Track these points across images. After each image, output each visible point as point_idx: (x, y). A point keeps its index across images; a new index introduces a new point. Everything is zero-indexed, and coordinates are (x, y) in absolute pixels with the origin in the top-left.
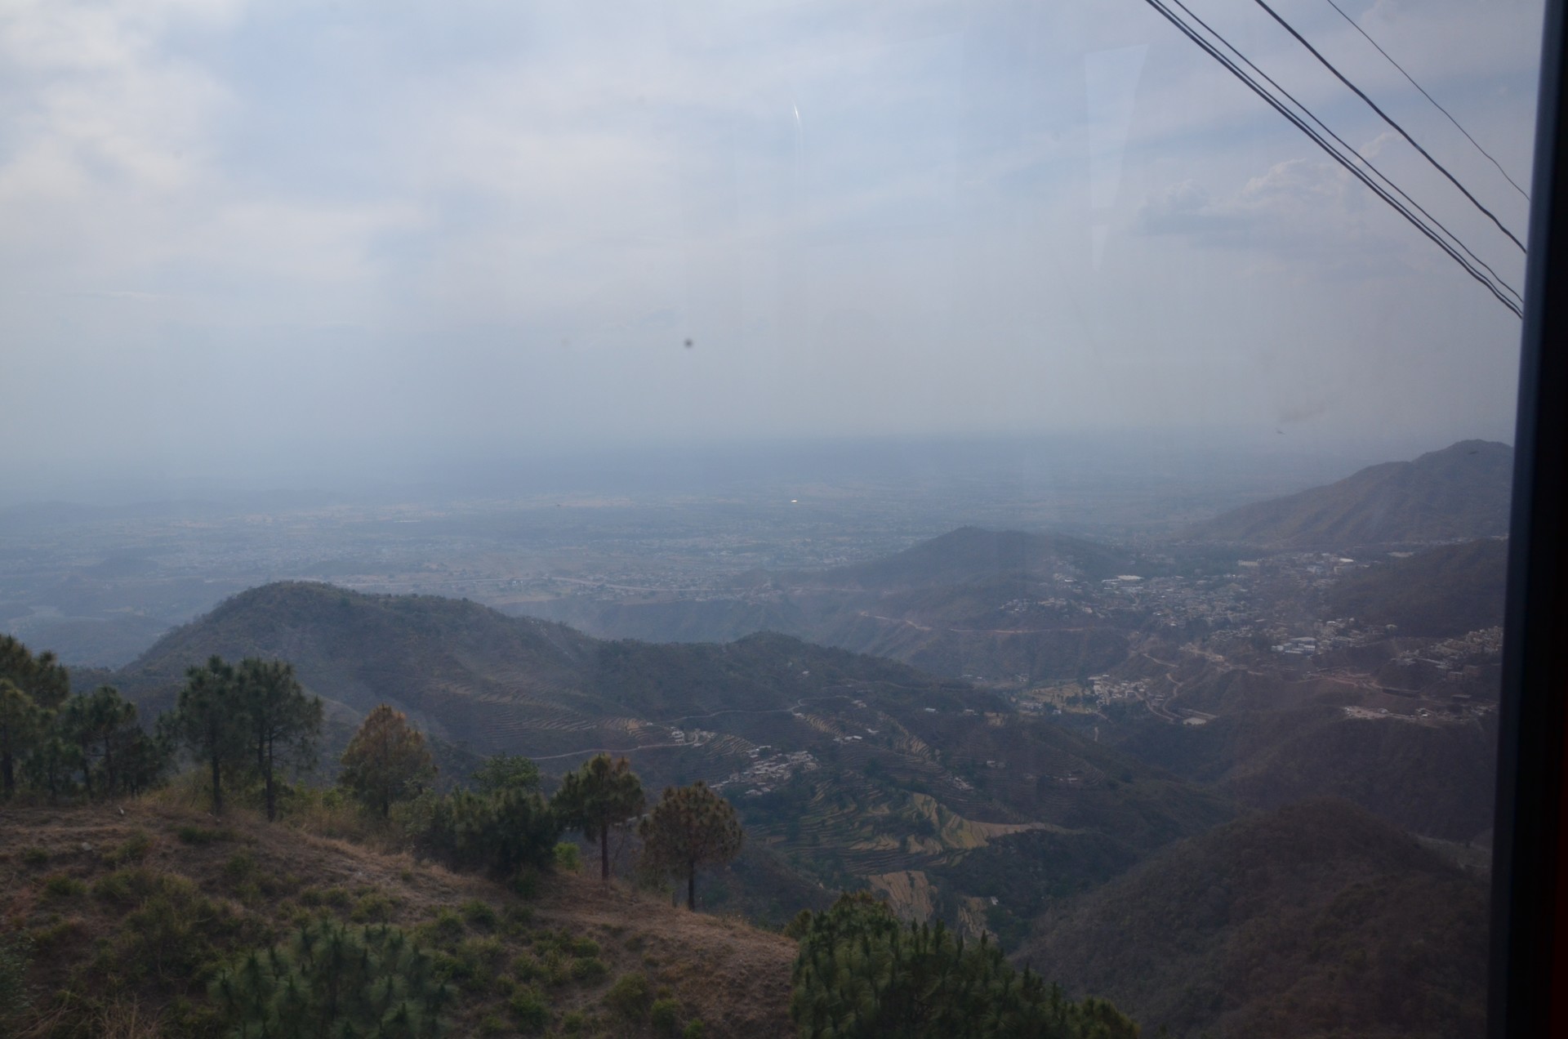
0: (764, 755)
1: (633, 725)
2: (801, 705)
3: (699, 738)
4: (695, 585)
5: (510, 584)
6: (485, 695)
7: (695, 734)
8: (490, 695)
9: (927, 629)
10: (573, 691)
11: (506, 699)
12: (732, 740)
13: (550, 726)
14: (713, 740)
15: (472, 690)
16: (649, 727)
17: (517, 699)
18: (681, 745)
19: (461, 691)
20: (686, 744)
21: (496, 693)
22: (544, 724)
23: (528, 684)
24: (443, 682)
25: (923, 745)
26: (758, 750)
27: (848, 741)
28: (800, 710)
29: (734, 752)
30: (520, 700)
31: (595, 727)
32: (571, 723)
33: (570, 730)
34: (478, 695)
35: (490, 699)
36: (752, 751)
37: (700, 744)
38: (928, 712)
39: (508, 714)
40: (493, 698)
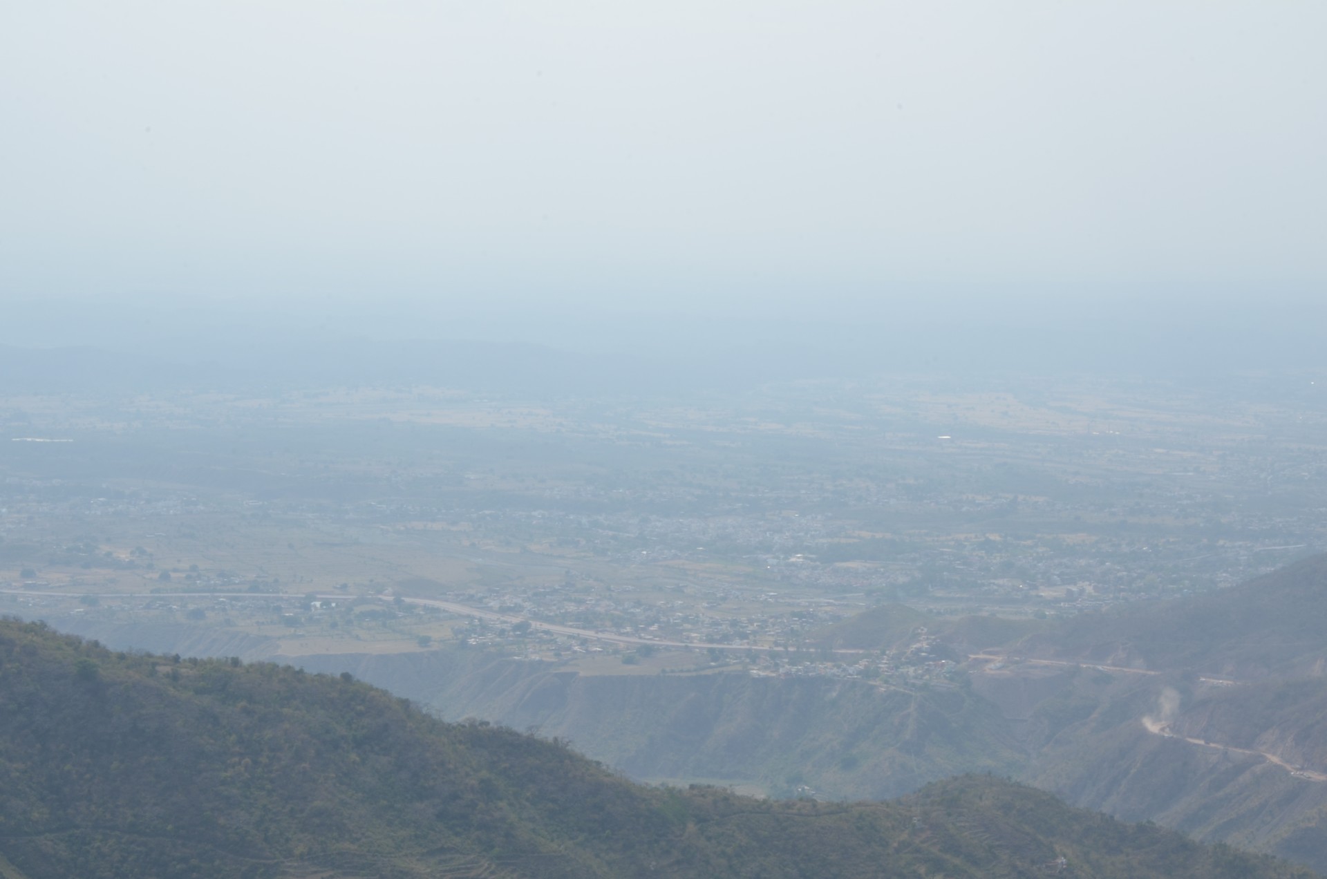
4: (743, 636)
5: (307, 607)
9: (1318, 777)
24: (315, 872)
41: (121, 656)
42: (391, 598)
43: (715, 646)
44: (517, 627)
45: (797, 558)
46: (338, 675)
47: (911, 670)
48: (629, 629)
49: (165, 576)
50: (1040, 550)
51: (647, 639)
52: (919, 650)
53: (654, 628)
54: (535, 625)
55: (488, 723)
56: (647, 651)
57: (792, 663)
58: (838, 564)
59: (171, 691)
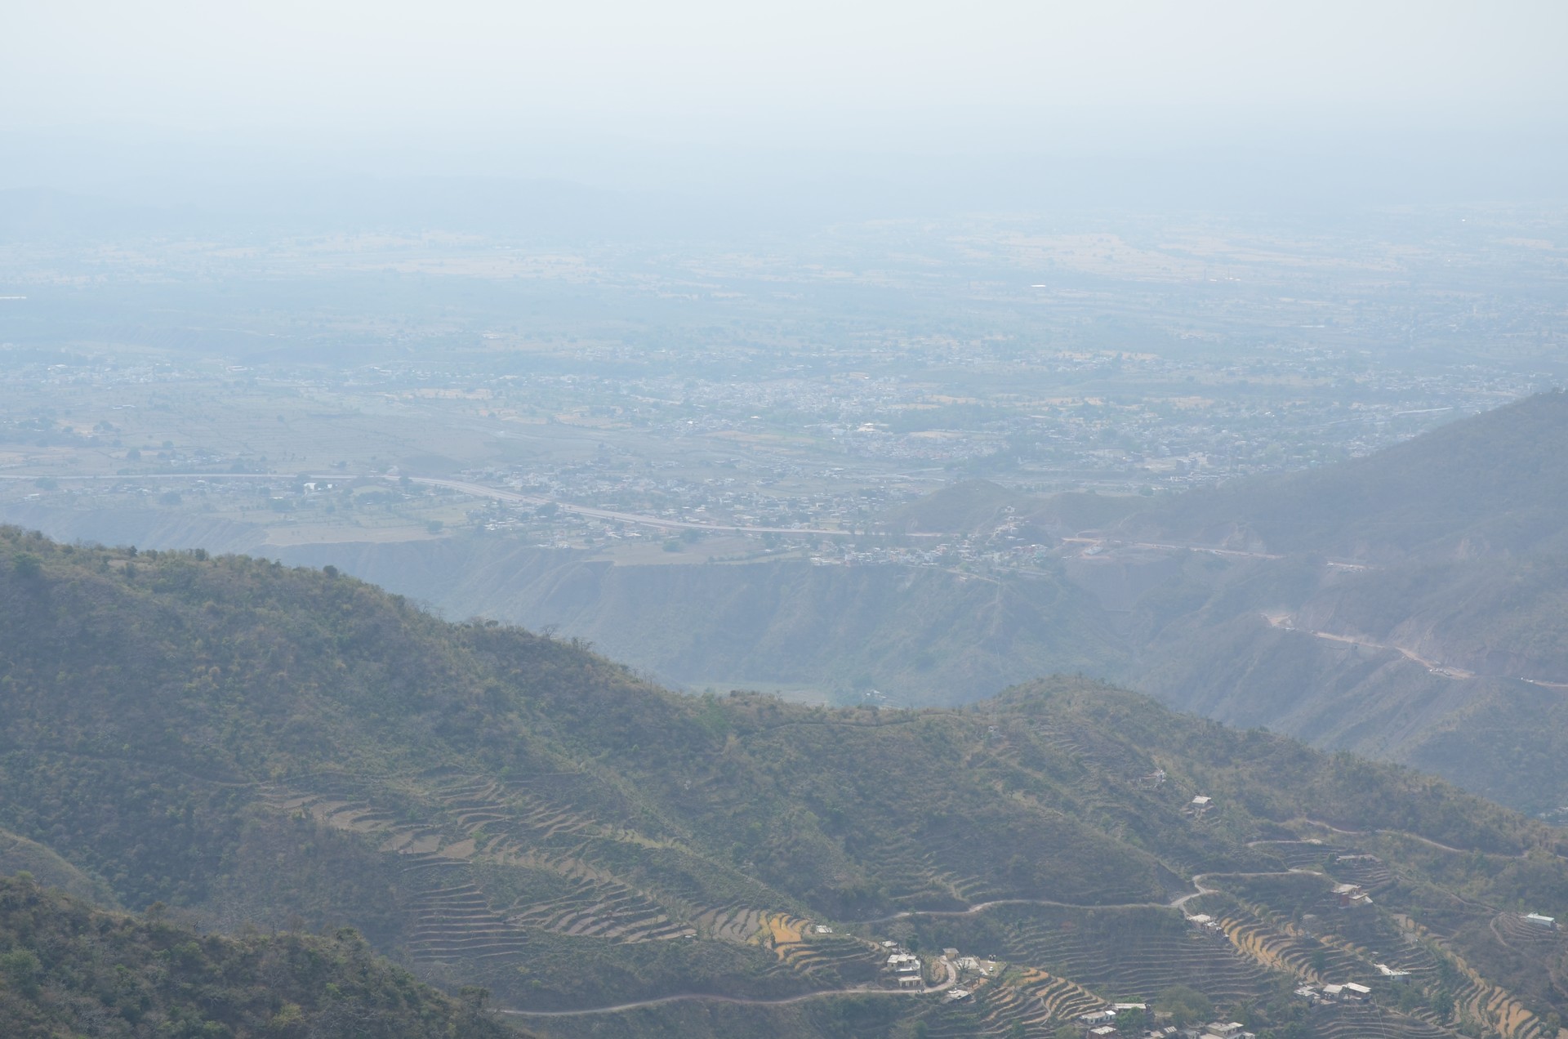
0: (1130, 1029)
1: (785, 932)
2: (1203, 891)
3: (958, 974)
4: (804, 518)
5: (299, 489)
6: (407, 837)
7: (948, 964)
8: (417, 836)
9: (1460, 674)
10: (622, 832)
11: (461, 850)
12: (1043, 983)
13: (578, 927)
14: (995, 982)
15: (371, 822)
16: (825, 940)
17: (488, 849)
18: (912, 992)
19: (342, 823)
20: (928, 990)
21: (434, 832)
22: (564, 922)
23: (510, 811)
24: (296, 797)
25: (1526, 1014)
26: (1111, 1013)
27: (1332, 996)
28: (1204, 905)
29: (1053, 1018)
30: (493, 851)
31: (690, 933)
32: (630, 920)
33: (631, 939)
34: (387, 835)
35: (419, 847)
36: (1096, 1016)
37: (963, 993)
38: (1533, 924)
39: (469, 889)
40: (429, 845)
41: (68, 550)
42: (397, 478)
43: (770, 530)
44: (542, 510)
45: (866, 428)
46: (320, 569)
47: (996, 555)
48: (671, 511)
49: (134, 455)
50: (1147, 416)
51: (691, 523)
52: (1006, 533)
53: (701, 509)
54: (563, 507)
55: (495, 623)
56: (693, 536)
57: (860, 549)
58: (914, 434)
59: (126, 589)
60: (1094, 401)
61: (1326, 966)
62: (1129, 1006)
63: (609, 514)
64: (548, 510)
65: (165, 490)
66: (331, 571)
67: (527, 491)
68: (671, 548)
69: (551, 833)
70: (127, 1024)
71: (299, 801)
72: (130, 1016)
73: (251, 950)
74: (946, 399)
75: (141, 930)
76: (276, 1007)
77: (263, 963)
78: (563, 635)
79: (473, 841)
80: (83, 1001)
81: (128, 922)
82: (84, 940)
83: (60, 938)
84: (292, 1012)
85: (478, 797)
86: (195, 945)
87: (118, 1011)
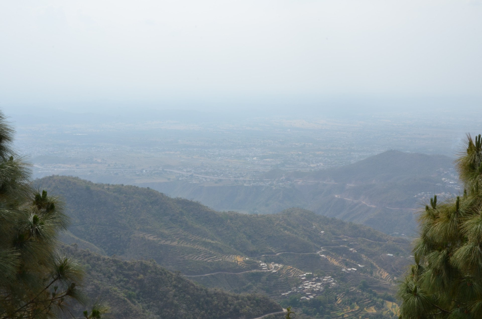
0: (309, 278)
1: (240, 259)
2: (323, 250)
3: (274, 267)
4: (242, 177)
5: (142, 172)
6: (164, 241)
7: (272, 265)
8: (166, 241)
9: (374, 206)
10: (207, 240)
11: (175, 243)
12: (291, 269)
13: (198, 259)
14: (282, 269)
15: (157, 238)
16: (248, 261)
17: (180, 243)
18: (265, 271)
19: (151, 238)
20: (268, 271)
21: (169, 240)
22: (195, 258)
23: (185, 236)
24: (142, 233)
25: (388, 274)
26: (305, 275)
27: (349, 271)
28: (323, 253)
29: (293, 276)
30: (181, 244)
31: (221, 260)
32: (209, 257)
33: (209, 261)
34: (160, 241)
35: (166, 243)
36: (302, 275)
37: (275, 271)
38: (389, 256)
39: (176, 251)
40: (168, 242)
41: (96, 184)
42: (161, 169)
43: (236, 179)
44: (190, 175)
45: (255, 158)
46: (146, 188)
47: (281, 184)
48: (216, 175)
49: (109, 165)
50: (311, 156)
51: (220, 178)
52: (283, 179)
53: (222, 175)
54: (194, 175)
55: (181, 198)
56: (220, 180)
57: (254, 183)
58: (264, 160)
59: (108, 192)
60: (300, 153)
61: (348, 265)
62: (308, 273)
63: (204, 176)
64: (192, 176)
65: (115, 172)
66: (148, 188)
67: (187, 172)
68: (216, 183)
69: (193, 240)
70: (108, 279)
71: (142, 234)
72: (109, 277)
73: (133, 264)
74: (271, 153)
75: (111, 260)
76: (138, 275)
77: (135, 267)
78: (195, 200)
79: (177, 242)
80: (100, 274)
81: (108, 259)
82: (100, 262)
83: (95, 262)
84: (141, 276)
85: (178, 233)
86: (122, 263)
87: (106, 276)
